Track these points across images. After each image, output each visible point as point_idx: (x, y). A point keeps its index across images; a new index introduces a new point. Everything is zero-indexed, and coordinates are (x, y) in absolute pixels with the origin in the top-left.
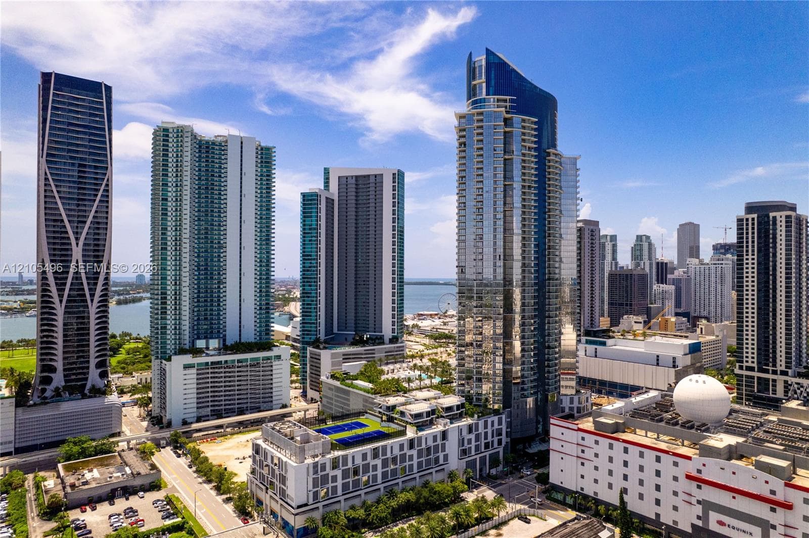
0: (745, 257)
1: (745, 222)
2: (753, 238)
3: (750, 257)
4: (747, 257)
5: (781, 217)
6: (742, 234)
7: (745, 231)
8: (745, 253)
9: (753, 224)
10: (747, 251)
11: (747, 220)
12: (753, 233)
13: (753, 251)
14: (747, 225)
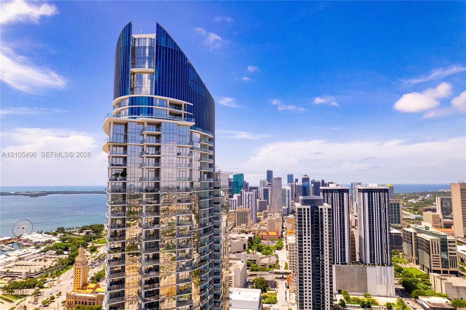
0: (304, 237)
1: (303, 211)
2: (308, 223)
3: (307, 237)
4: (305, 237)
5: (325, 209)
6: (301, 219)
7: (303, 218)
8: (303, 234)
9: (308, 213)
10: (305, 232)
11: (304, 209)
12: (308, 219)
13: (309, 232)
14: (305, 213)
